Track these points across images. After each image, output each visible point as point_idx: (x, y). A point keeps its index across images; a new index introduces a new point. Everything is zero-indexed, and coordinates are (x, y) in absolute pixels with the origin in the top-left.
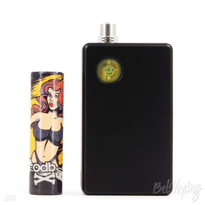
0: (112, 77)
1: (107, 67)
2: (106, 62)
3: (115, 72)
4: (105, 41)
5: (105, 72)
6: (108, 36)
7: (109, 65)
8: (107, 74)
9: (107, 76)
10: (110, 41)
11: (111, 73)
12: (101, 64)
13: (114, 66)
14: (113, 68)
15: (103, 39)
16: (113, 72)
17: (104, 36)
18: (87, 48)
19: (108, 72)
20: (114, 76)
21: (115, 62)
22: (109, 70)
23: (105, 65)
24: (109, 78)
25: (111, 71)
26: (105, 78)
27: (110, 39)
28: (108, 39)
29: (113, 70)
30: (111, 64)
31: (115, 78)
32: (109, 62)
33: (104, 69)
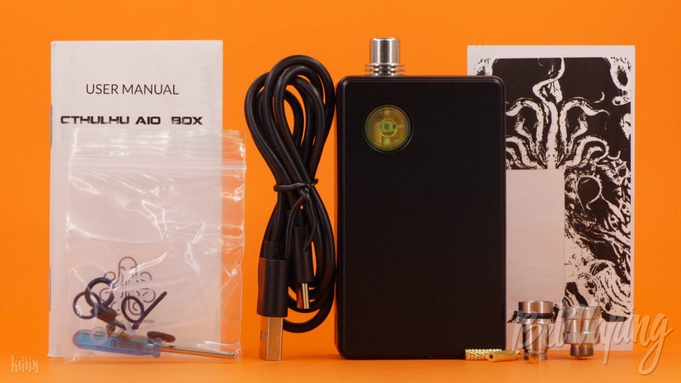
0: (392, 139)
1: (384, 122)
2: (381, 113)
3: (399, 129)
4: (381, 72)
5: (380, 131)
6: (385, 64)
7: (386, 116)
8: (384, 133)
9: (383, 138)
10: (389, 72)
11: (392, 133)
12: (372, 116)
13: (396, 120)
14: (395, 123)
15: (377, 70)
16: (396, 131)
17: (378, 63)
18: (346, 86)
19: (385, 131)
20: (396, 138)
21: (398, 113)
22: (387, 126)
23: (381, 117)
24: (387, 142)
25: (391, 129)
26: (380, 141)
27: (389, 67)
28: (385, 68)
29: (394, 127)
30: (391, 115)
31: (399, 142)
32: (387, 112)
33: (378, 124)
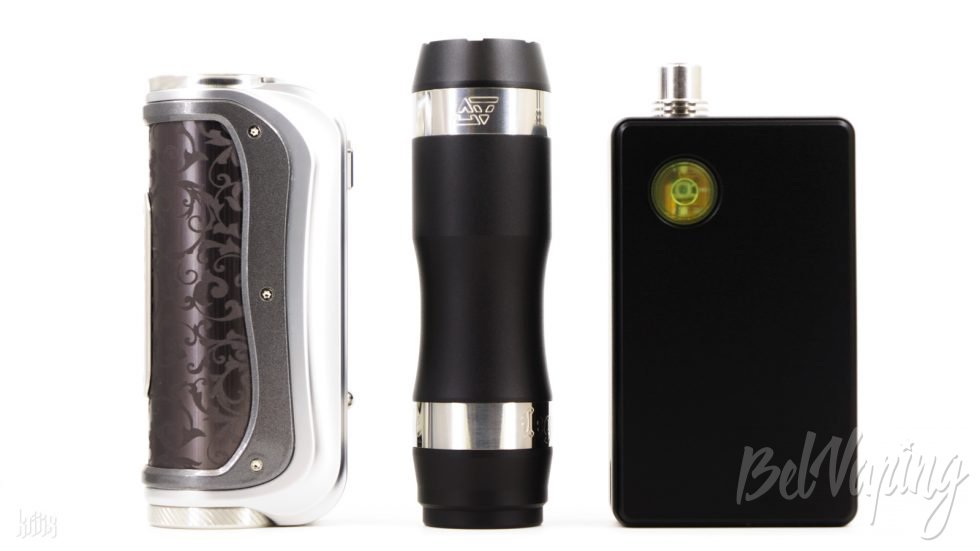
0: (691, 208)
1: (678, 183)
2: (674, 170)
3: (701, 194)
4: (674, 112)
5: (672, 196)
6: (681, 100)
7: (683, 176)
8: (679, 200)
9: (678, 206)
10: (687, 112)
11: (690, 199)
12: (662, 174)
13: (696, 180)
14: (695, 184)
15: (668, 108)
16: (696, 196)
17: (671, 97)
18: (625, 131)
19: (681, 196)
20: (698, 206)
21: (699, 170)
22: (683, 190)
23: (674, 177)
24: (684, 212)
25: (689, 193)
26: (674, 211)
27: (687, 105)
28: (680, 107)
29: (694, 190)
30: (690, 174)
31: (700, 212)
32: (683, 168)
33: (671, 187)
